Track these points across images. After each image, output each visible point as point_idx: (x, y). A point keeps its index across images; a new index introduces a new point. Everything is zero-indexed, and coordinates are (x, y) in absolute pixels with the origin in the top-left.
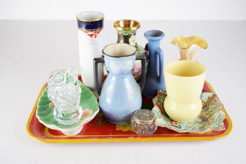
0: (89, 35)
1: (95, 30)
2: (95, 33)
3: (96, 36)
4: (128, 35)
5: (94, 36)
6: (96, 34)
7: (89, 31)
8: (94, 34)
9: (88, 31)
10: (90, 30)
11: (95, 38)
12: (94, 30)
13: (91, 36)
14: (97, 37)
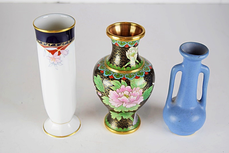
0: (50, 51)
1: (58, 46)
2: (59, 48)
3: (59, 53)
4: (124, 47)
5: (57, 53)
6: (59, 50)
7: (49, 45)
8: (57, 50)
9: (47, 45)
10: (51, 44)
11: (59, 56)
12: (56, 45)
13: (53, 52)
14: (61, 55)
